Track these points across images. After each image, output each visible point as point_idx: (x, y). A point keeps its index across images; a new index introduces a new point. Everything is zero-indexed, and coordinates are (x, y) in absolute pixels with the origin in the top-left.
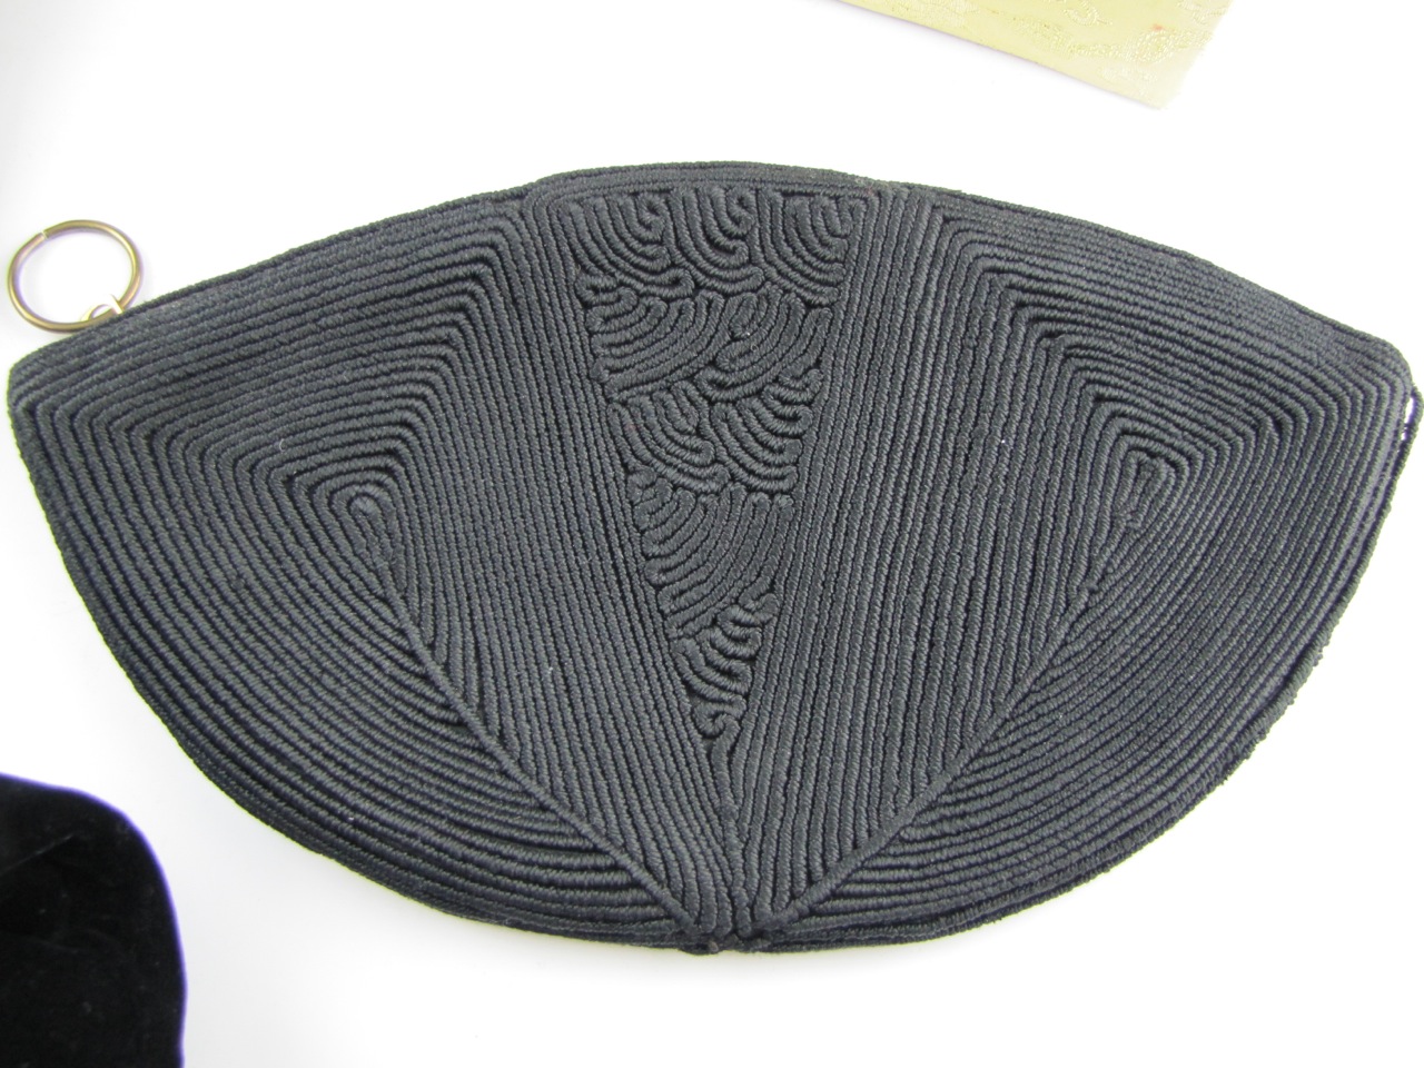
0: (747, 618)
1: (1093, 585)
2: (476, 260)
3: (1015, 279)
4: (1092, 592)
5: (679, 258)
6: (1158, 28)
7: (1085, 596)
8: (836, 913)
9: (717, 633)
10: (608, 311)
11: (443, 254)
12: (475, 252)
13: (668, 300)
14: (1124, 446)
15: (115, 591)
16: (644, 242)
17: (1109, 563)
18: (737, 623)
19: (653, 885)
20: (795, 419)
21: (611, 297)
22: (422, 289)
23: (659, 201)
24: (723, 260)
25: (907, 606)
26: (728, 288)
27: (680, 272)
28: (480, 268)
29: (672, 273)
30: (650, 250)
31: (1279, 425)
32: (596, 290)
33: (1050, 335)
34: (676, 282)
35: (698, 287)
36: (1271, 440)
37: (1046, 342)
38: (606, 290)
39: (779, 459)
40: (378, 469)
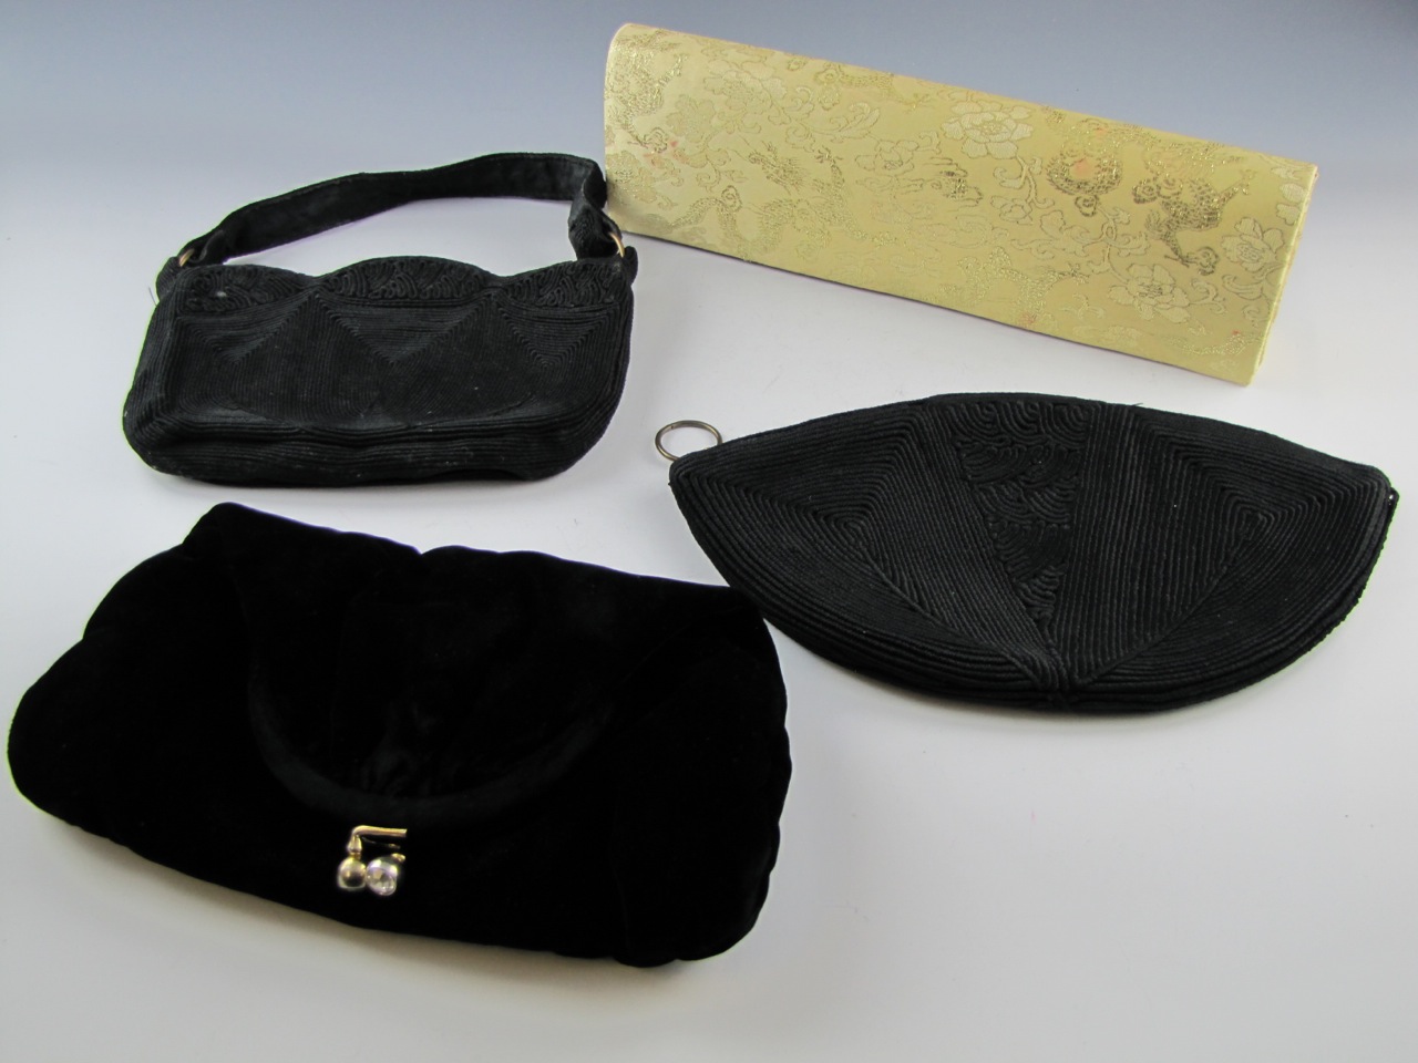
0: (1051, 574)
1: (1230, 564)
2: (902, 428)
3: (1174, 440)
4: (1229, 567)
5: (1002, 430)
6: (1236, 333)
7: (1225, 568)
8: (1112, 681)
9: (1037, 581)
10: (969, 451)
11: (886, 424)
12: (902, 424)
13: (998, 448)
14: (1239, 508)
15: (734, 547)
16: (985, 423)
17: (1237, 555)
18: (1046, 576)
19: (1018, 664)
20: (1067, 496)
21: (969, 445)
22: (876, 439)
23: (992, 406)
24: (1025, 432)
25: (1134, 570)
26: (1029, 443)
27: (1004, 436)
28: (903, 431)
29: (999, 437)
30: (988, 426)
31: (1320, 500)
32: (962, 443)
33: (1195, 464)
34: (1001, 441)
35: (1013, 443)
36: (1317, 506)
37: (1193, 467)
38: (967, 443)
39: (1062, 511)
40: (858, 512)
